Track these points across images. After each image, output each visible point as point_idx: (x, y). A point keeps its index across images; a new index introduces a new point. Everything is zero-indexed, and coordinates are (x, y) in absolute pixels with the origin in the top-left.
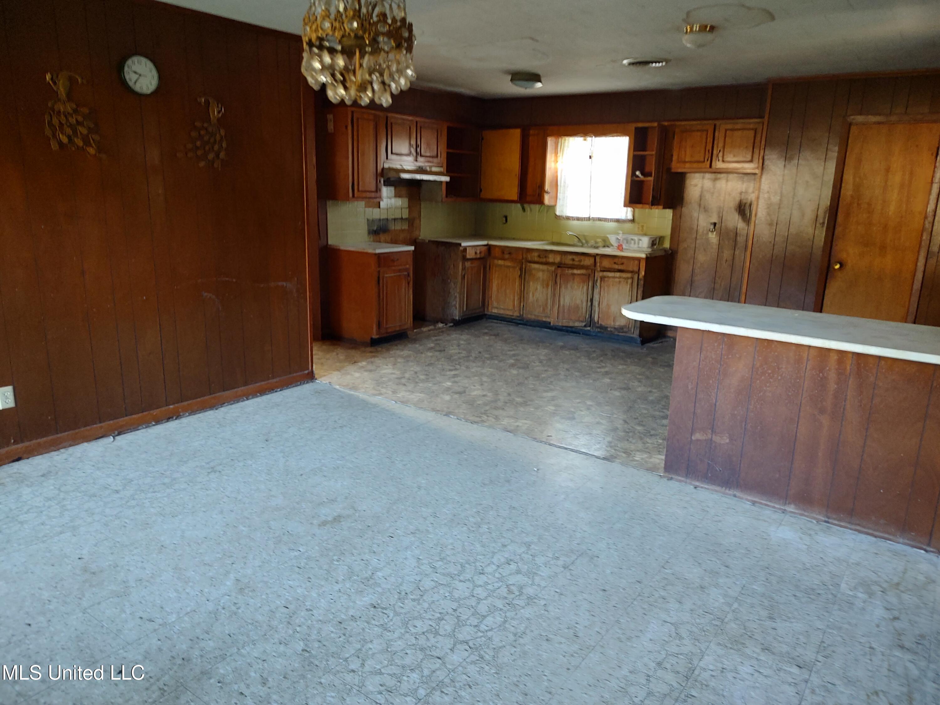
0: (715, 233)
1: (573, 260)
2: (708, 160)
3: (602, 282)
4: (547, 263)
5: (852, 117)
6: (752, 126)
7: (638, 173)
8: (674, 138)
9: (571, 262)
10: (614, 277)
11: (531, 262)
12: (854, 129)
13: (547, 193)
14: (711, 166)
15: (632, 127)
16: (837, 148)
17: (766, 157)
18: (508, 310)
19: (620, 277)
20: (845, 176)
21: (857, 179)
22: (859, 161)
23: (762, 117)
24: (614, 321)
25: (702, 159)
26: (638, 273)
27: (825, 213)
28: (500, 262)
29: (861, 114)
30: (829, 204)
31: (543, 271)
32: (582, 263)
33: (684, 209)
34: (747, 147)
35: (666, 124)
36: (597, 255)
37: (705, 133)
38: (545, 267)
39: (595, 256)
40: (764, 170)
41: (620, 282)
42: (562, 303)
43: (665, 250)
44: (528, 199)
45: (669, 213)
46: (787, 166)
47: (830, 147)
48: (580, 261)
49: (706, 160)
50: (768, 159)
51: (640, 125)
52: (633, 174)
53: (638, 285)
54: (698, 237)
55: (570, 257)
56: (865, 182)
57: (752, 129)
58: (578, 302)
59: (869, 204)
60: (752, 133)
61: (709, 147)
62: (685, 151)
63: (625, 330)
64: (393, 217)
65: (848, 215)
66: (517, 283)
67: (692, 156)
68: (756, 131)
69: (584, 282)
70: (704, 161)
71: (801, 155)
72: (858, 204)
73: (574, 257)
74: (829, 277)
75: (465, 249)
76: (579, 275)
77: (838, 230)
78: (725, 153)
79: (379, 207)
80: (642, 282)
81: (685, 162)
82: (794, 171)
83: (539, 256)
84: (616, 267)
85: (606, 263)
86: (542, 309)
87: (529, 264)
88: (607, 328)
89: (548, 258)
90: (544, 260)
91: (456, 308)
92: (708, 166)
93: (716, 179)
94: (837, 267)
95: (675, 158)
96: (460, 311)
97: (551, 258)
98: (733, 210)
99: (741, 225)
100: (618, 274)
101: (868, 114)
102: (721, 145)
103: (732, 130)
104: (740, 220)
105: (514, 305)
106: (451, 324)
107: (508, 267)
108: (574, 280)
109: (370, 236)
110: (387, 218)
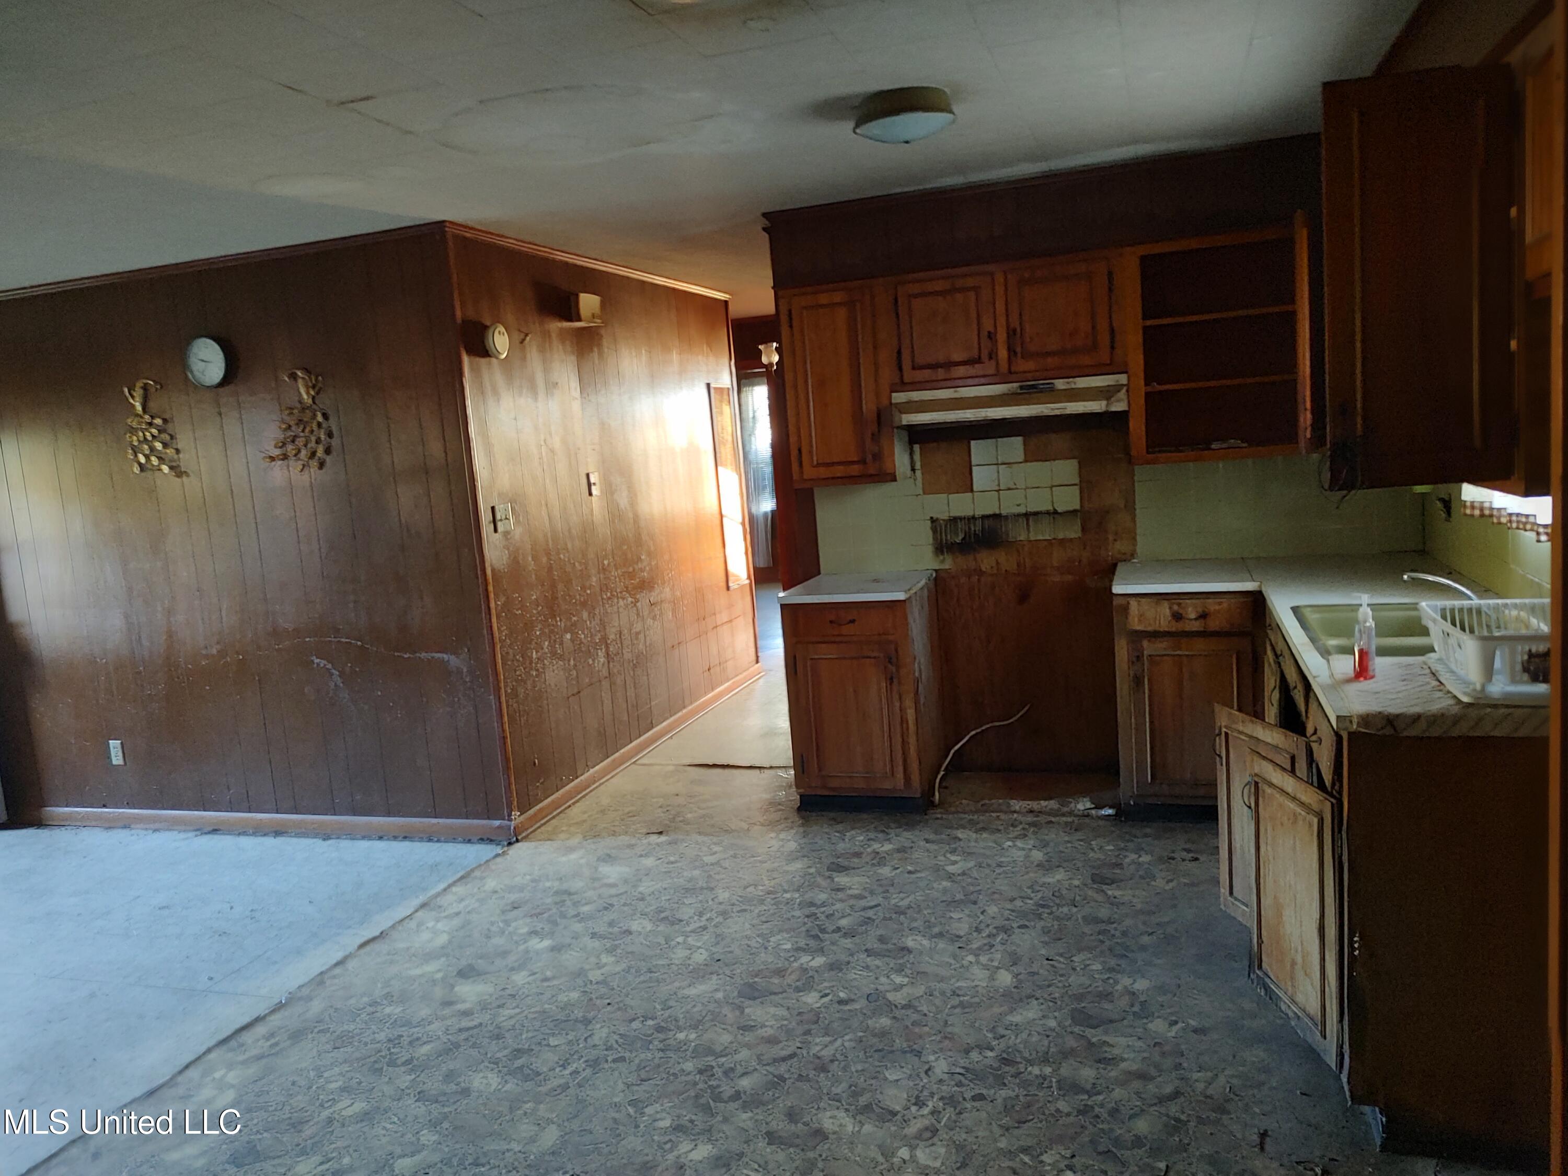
41: (1295, 817)
64: (1022, 510)
79: (972, 491)
106: (1111, 811)
109: (941, 557)
110: (997, 512)
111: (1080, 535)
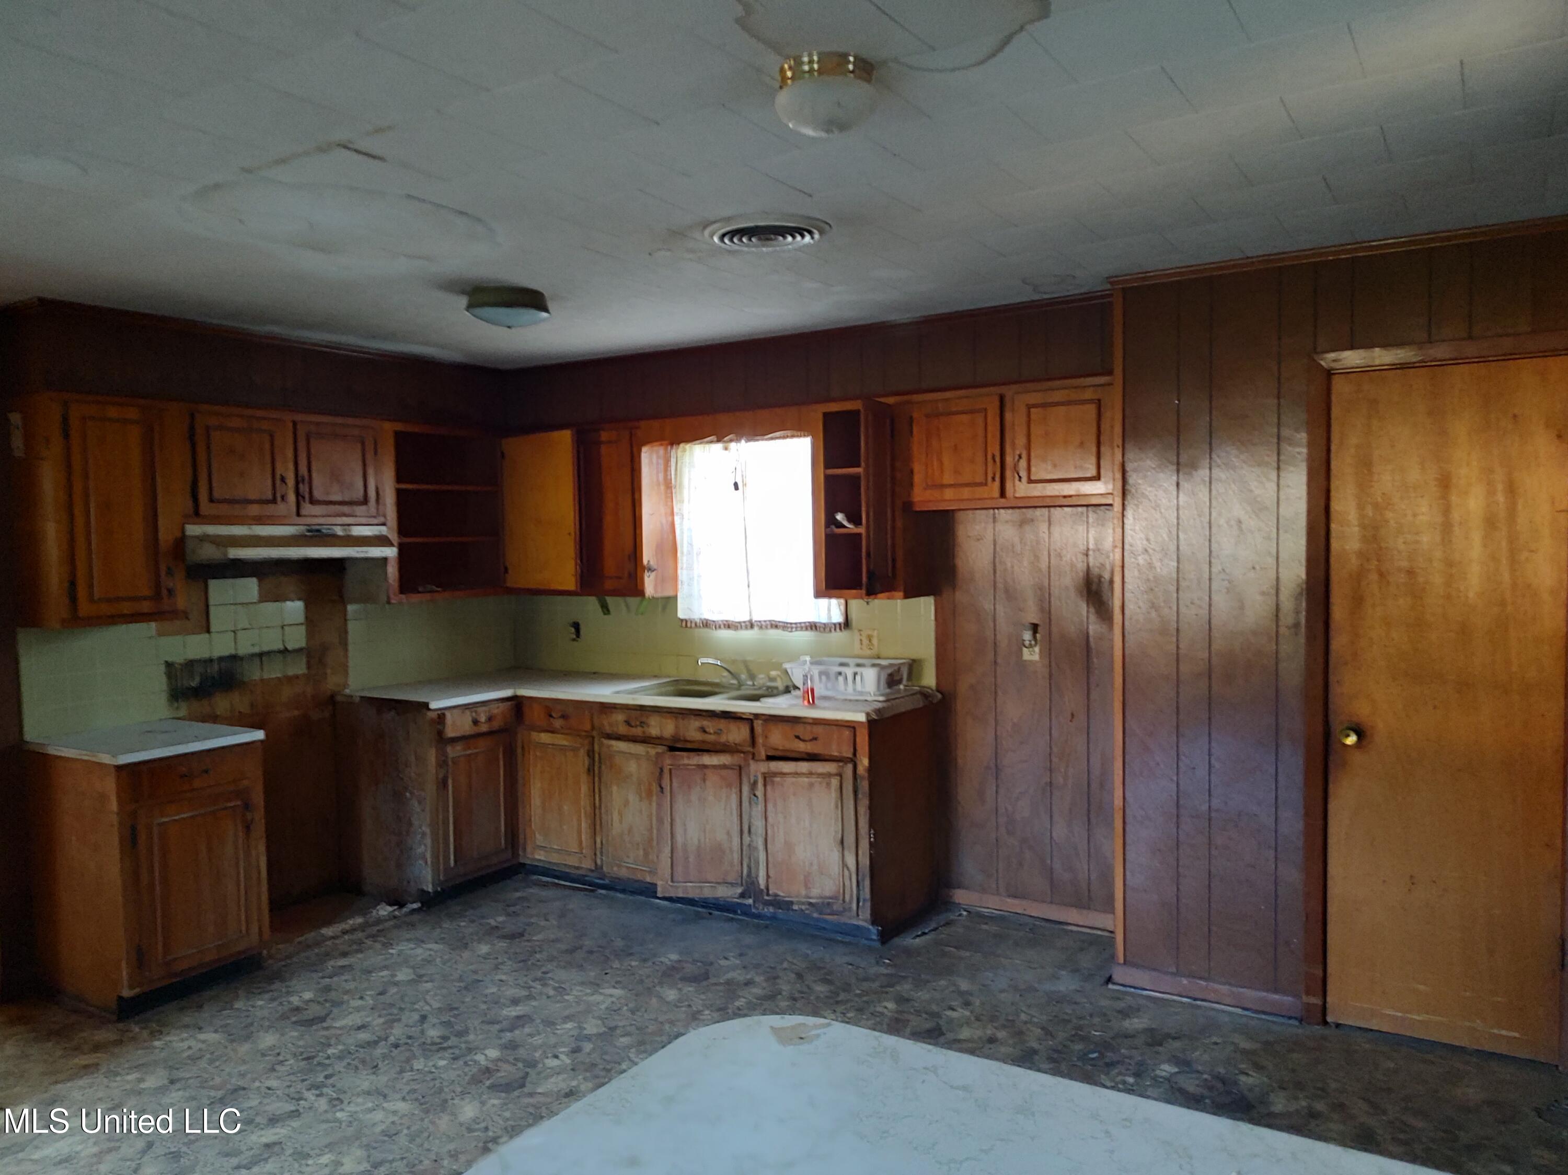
0: (1037, 649)
1: (703, 730)
2: (993, 479)
3: (769, 788)
4: (646, 740)
5: (1332, 355)
6: (1088, 394)
7: (840, 517)
8: (911, 432)
9: (698, 736)
10: (796, 774)
11: (609, 737)
12: (1340, 387)
13: (650, 569)
14: (1003, 494)
15: (817, 413)
16: (1303, 436)
17: (1129, 467)
18: (569, 853)
19: (810, 774)
20: (1335, 506)
21: (1369, 511)
22: (1365, 465)
23: (1110, 373)
24: (807, 887)
25: (979, 478)
26: (853, 761)
27: (1297, 598)
28: (545, 738)
29: (1352, 348)
30: (1304, 576)
31: (637, 757)
32: (723, 739)
33: (960, 596)
34: (1082, 444)
35: (891, 400)
36: (757, 716)
37: (980, 419)
38: (639, 749)
39: (750, 720)
40: (1129, 497)
41: (811, 785)
42: (679, 839)
43: (924, 694)
44: (609, 585)
45: (926, 606)
46: (1185, 485)
47: (1286, 432)
48: (718, 733)
49: (990, 479)
50: (1135, 470)
51: (834, 407)
52: (831, 521)
53: (855, 792)
54: (999, 660)
55: (696, 723)
56: (1389, 515)
57: (1090, 401)
58: (721, 836)
59: (1410, 572)
60: (1091, 409)
61: (995, 449)
62: (941, 463)
63: (835, 907)
64: (256, 650)
65: (1358, 601)
66: (584, 789)
67: (957, 472)
68: (1099, 403)
69: (729, 786)
70: (986, 484)
71: (1214, 456)
72: (1381, 575)
73: (706, 723)
74: (1331, 766)
75: (441, 715)
76: (714, 767)
77: (1339, 642)
78: (1033, 462)
79: (208, 631)
80: (864, 785)
81: (943, 486)
82: (1203, 495)
83: (628, 723)
84: (802, 747)
85: (778, 738)
86: (641, 852)
87: (606, 742)
88: (792, 903)
89: (648, 726)
90: (638, 731)
91: (426, 863)
92: (996, 493)
93: (1022, 523)
94: (1351, 740)
95: (918, 478)
96: (436, 870)
97: (655, 727)
98: (1072, 593)
99: (1095, 627)
100: (804, 766)
101: (1369, 346)
102: (1021, 441)
103: (1044, 406)
104: (1093, 618)
105: (581, 842)
106: (415, 906)
107: (563, 749)
108: (704, 780)
109: (176, 705)
110: (233, 652)
111: (305, 671)
